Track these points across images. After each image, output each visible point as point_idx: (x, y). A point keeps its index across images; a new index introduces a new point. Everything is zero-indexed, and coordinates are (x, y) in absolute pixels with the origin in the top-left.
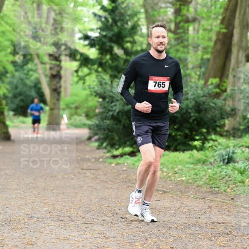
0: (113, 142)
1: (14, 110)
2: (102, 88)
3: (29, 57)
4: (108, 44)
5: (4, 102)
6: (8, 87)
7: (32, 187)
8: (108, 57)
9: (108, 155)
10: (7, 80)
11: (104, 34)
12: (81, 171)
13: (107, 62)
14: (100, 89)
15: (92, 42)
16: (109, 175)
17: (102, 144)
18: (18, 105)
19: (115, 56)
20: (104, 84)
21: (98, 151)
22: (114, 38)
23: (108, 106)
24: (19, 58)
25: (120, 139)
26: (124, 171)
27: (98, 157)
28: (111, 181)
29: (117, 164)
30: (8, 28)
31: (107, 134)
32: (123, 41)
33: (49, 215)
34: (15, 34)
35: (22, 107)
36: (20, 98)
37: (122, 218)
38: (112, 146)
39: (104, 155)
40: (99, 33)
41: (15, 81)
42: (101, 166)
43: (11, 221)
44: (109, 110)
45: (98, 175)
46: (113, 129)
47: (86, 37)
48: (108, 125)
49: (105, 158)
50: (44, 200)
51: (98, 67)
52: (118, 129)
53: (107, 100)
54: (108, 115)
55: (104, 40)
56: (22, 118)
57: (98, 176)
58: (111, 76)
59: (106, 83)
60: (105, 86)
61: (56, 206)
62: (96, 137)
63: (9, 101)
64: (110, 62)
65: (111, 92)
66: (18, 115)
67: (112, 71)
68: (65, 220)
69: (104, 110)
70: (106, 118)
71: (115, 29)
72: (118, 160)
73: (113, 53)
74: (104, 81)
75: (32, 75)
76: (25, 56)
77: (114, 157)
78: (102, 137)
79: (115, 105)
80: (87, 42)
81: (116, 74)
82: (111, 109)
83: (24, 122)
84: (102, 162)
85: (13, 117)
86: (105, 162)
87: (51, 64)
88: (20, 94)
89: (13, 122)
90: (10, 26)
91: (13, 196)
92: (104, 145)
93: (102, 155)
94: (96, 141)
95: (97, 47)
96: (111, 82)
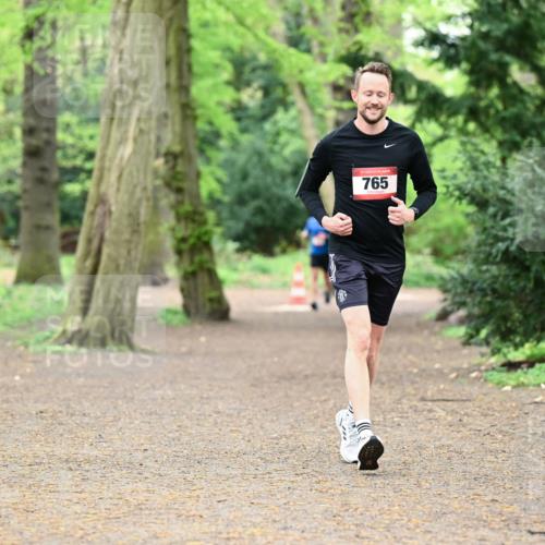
0: (509, 324)
1: (237, 238)
2: (477, 179)
3: (278, 92)
4: (494, 57)
5: (211, 216)
6: (221, 174)
7: (287, 447)
8: (495, 91)
9: (493, 360)
10: (219, 156)
11: (484, 29)
12: (420, 405)
13: (491, 105)
14: (473, 178)
15: (452, 51)
16: (497, 414)
17: (478, 331)
18: (248, 224)
19: (515, 91)
20: (482, 167)
21: (466, 351)
22: (510, 41)
23: (493, 227)
24: (252, 97)
25: (526, 317)
26: (536, 403)
27: (465, 366)
28: (501, 432)
29: (520, 385)
30: (222, 15)
31: (490, 303)
32: (535, 48)
33: (332, 524)
34: (241, 30)
35: (259, 230)
36: (254, 204)
37: (532, 533)
38: (505, 335)
39: (484, 359)
40: (471, 27)
41: (241, 159)
42: (475, 390)
43: (228, 539)
44: (498, 239)
45: (466, 414)
46: (509, 288)
47: (434, 39)
48: (495, 278)
49: (487, 370)
50: (318, 482)
51: (466, 122)
52: (523, 289)
53: (491, 210)
54: (494, 251)
55: (482, 45)
56: (258, 260)
57: (465, 419)
58: (501, 144)
59: (488, 164)
60: (485, 173)
61: (353, 500)
62: (462, 313)
63: (225, 214)
64: (500, 106)
65: (503, 188)
66: (248, 253)
67: (505, 131)
68: (377, 538)
69: (483, 237)
70: (488, 259)
71: (515, 17)
72: (520, 376)
73: (509, 80)
74: (483, 159)
75: (286, 145)
76: (266, 91)
77: (512, 366)
78: (476, 311)
79: (512, 225)
80: (435, 53)
81: (518, 138)
82: (501, 234)
83: (264, 271)
84: (477, 378)
85: (235, 257)
86: (486, 380)
87: (339, 110)
88: (255, 194)
89: (235, 270)
90: (228, 9)
91: (234, 472)
92: (484, 333)
93: (477, 360)
94: (461, 322)
95: (465, 65)
96: (504, 160)
